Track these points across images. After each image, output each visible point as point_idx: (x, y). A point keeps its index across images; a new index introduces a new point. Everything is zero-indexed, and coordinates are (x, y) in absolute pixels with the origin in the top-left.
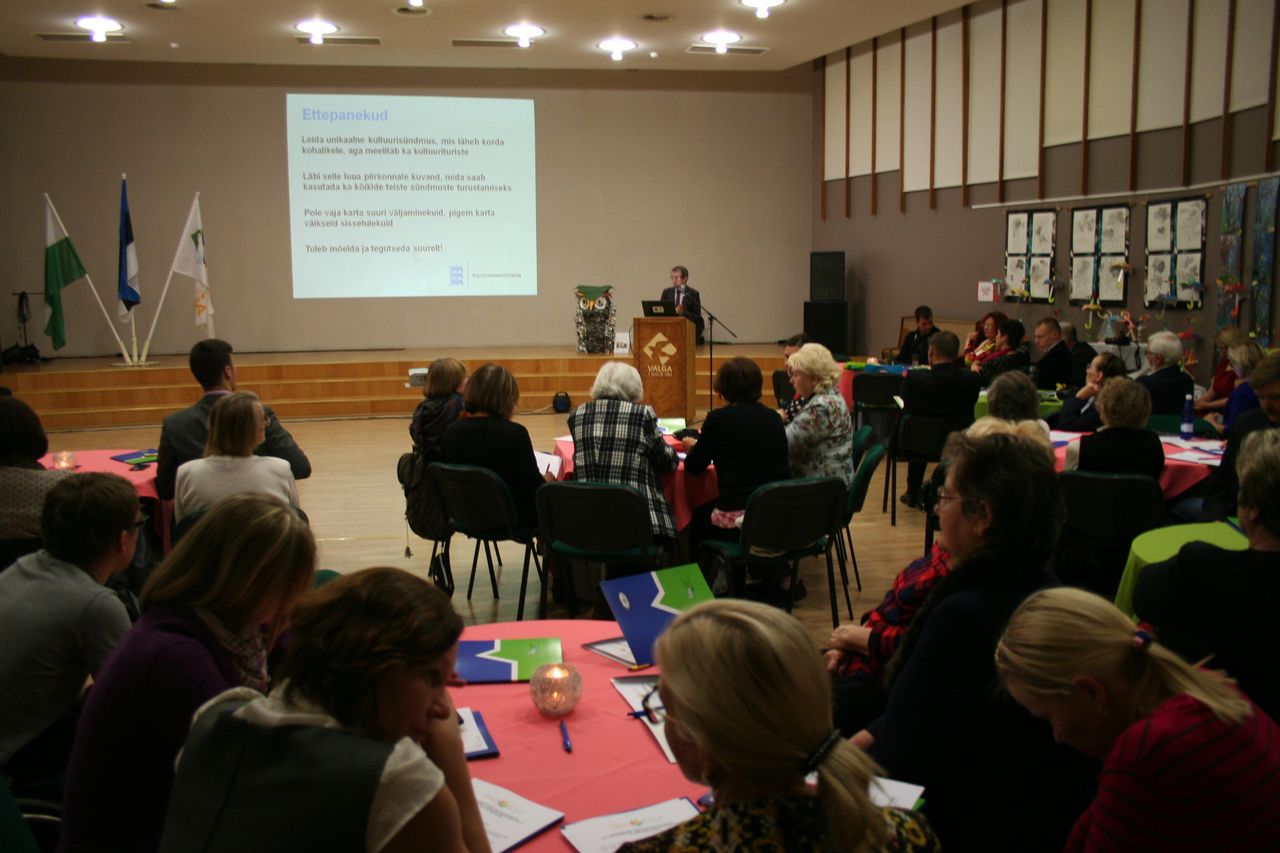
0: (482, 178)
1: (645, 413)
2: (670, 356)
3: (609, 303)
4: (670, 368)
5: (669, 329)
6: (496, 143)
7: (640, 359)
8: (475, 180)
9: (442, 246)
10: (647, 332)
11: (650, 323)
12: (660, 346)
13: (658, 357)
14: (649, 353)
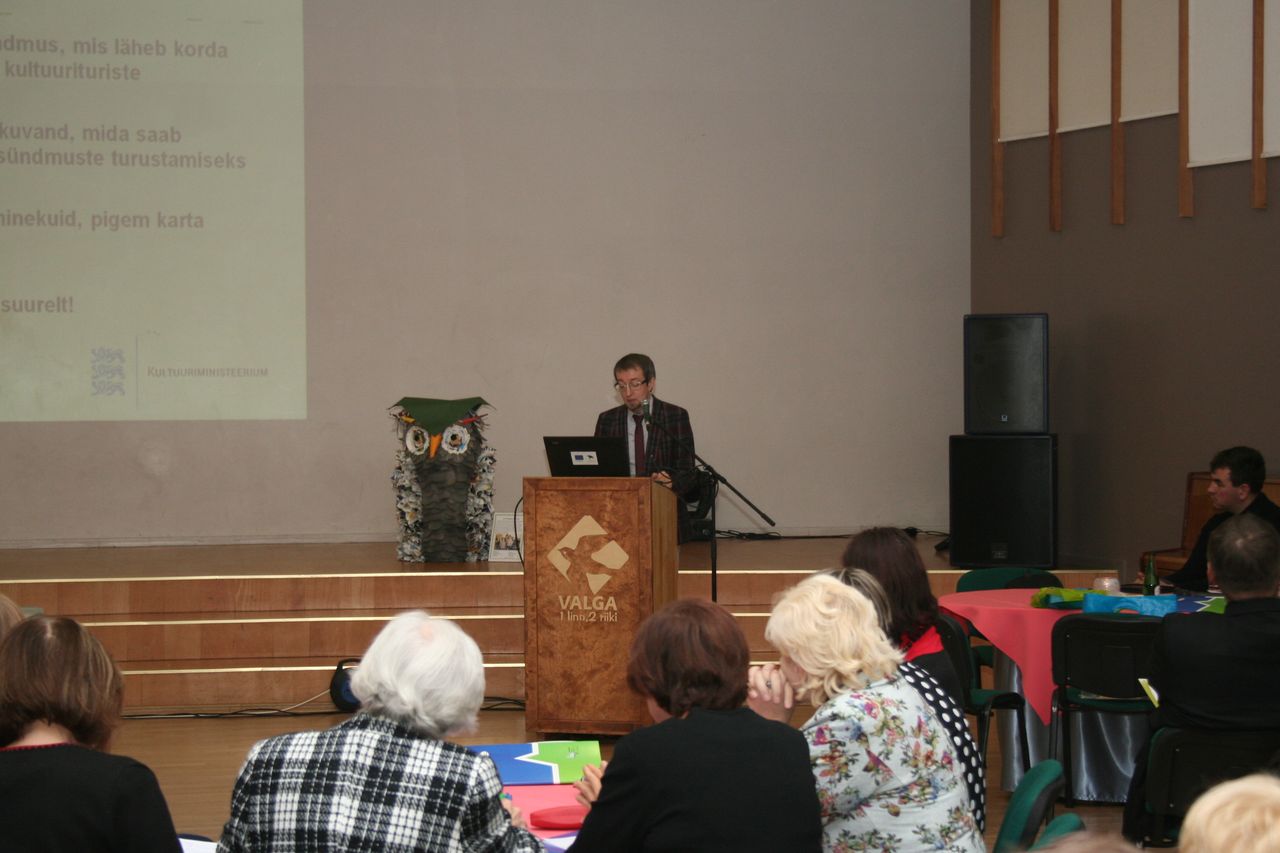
0: (173, 135)
1: (472, 782)
2: (613, 573)
3: (477, 439)
4: (612, 602)
5: (610, 505)
6: (207, 52)
7: (540, 579)
8: (155, 140)
9: (71, 299)
10: (557, 512)
11: (564, 491)
12: (587, 547)
13: (583, 575)
14: (562, 564)
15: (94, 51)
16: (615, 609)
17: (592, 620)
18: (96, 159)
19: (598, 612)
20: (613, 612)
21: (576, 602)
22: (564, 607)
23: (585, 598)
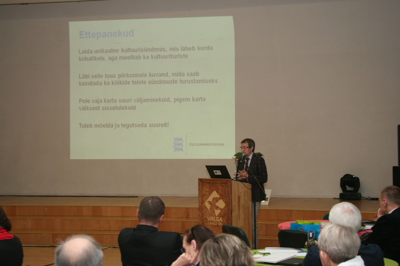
0: (197, 74)
2: (221, 209)
4: (221, 219)
5: (220, 187)
6: (207, 49)
7: (203, 211)
8: (192, 75)
9: (168, 123)
10: (207, 190)
11: (209, 183)
12: (215, 201)
13: (213, 210)
14: (208, 206)
15: (175, 50)
16: (222, 221)
17: (216, 224)
18: (175, 82)
19: (218, 222)
20: (221, 222)
21: (212, 218)
22: (209, 220)
23: (214, 217)
